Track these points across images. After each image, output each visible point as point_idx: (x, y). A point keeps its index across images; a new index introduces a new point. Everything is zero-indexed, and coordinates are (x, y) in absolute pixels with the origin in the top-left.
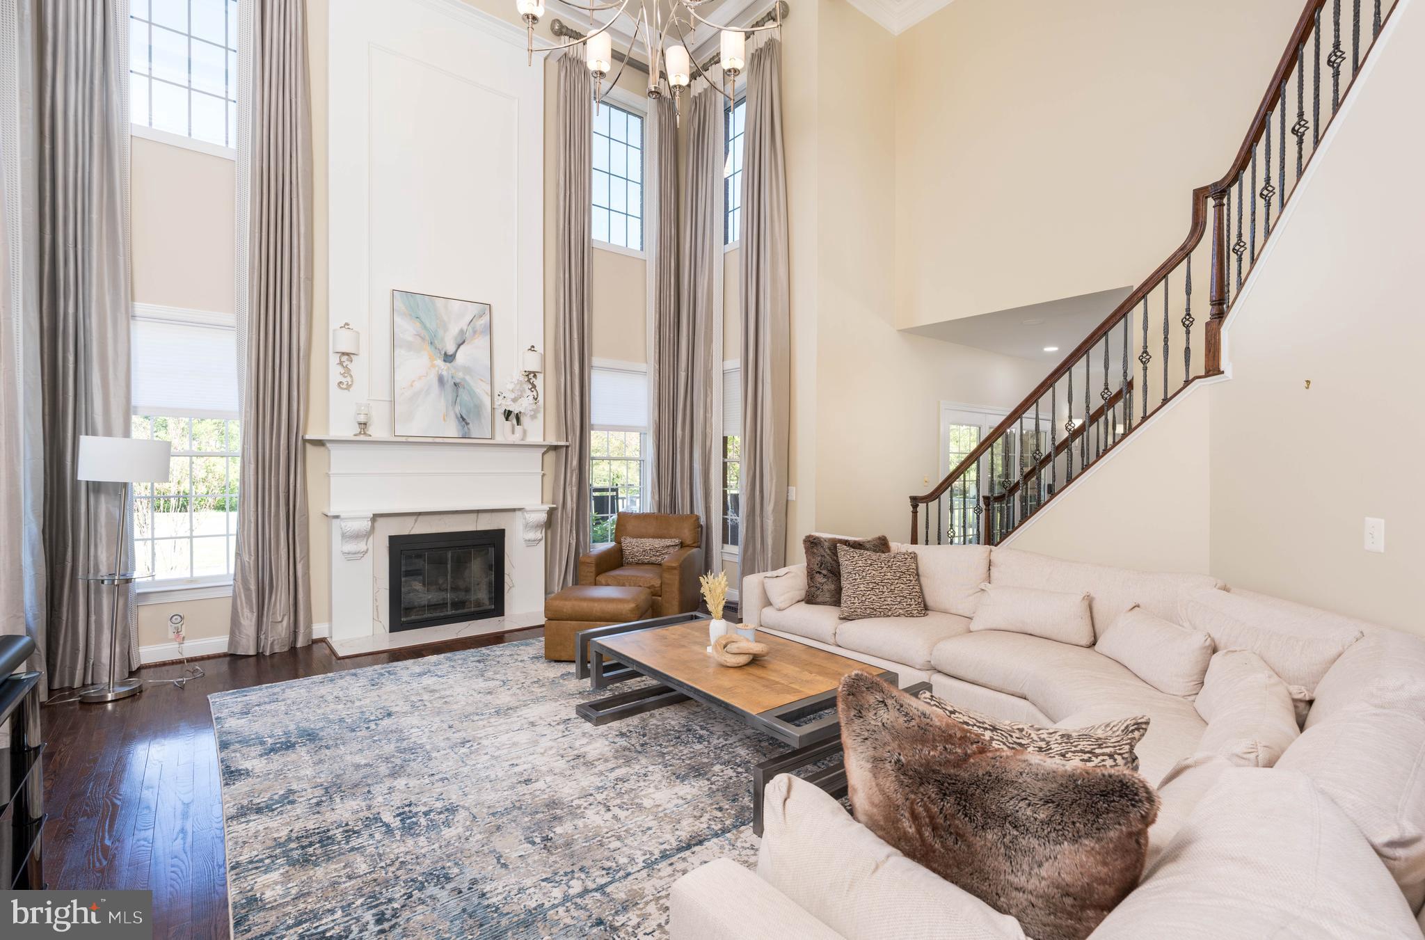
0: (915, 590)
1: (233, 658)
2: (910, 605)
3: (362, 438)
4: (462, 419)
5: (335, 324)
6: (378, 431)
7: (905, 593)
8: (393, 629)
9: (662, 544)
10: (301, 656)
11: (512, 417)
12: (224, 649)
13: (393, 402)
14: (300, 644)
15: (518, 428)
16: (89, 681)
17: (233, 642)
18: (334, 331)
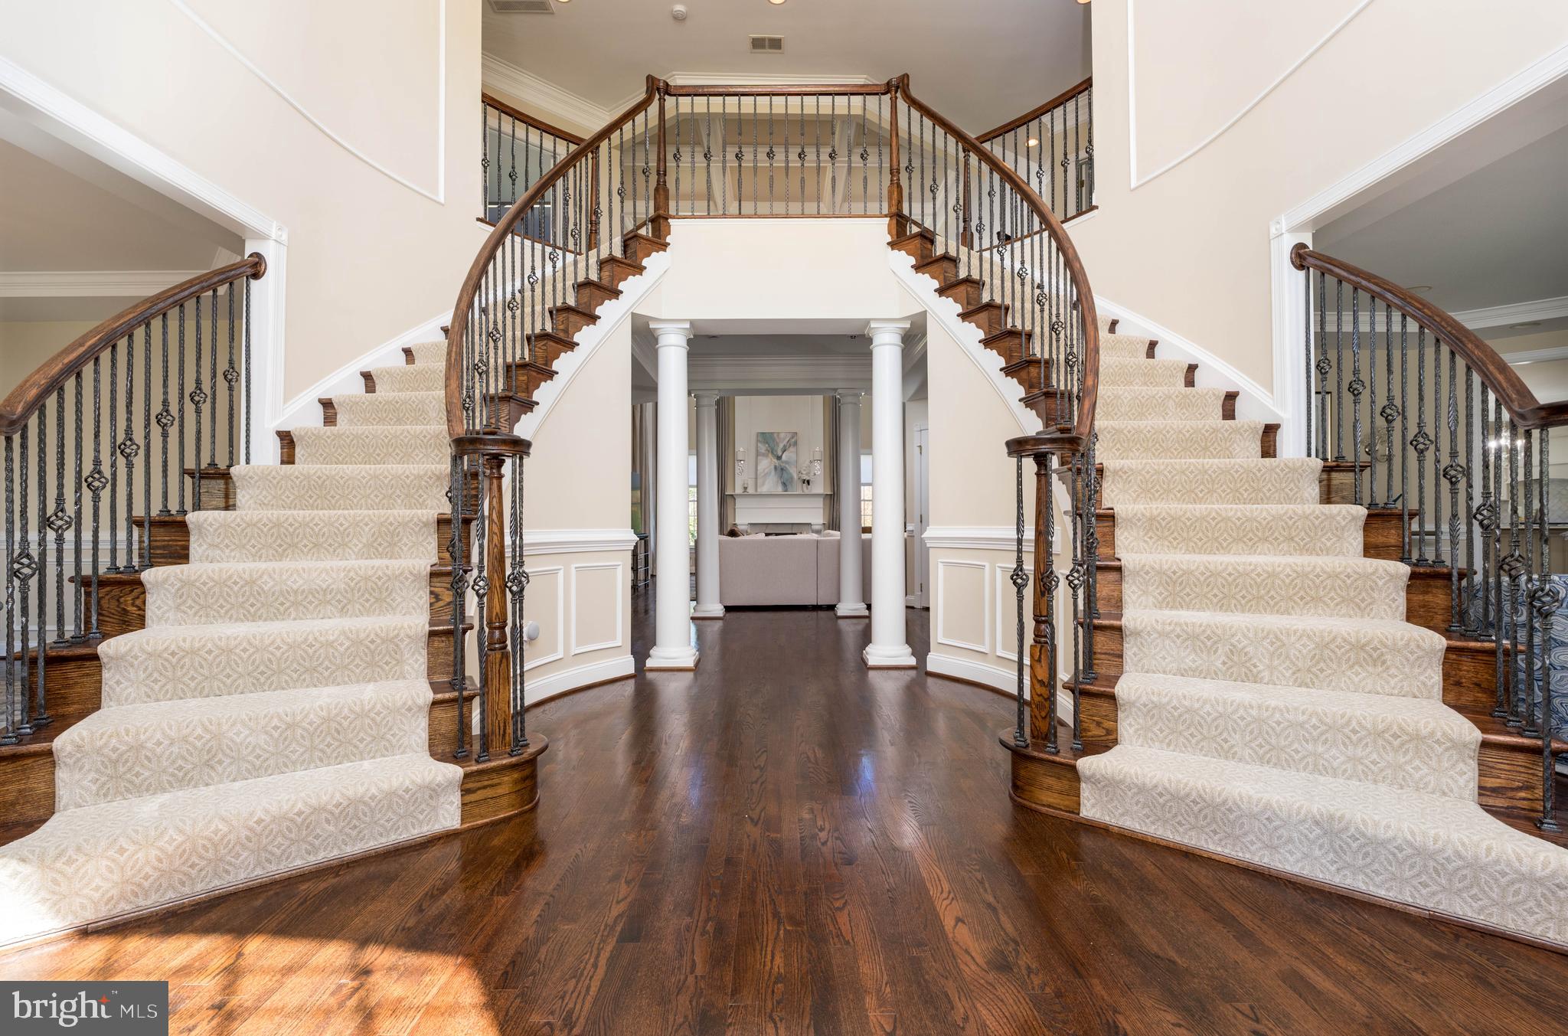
3: (745, 494)
4: (784, 484)
5: (737, 449)
6: (751, 491)
11: (806, 481)
13: (756, 478)
15: (809, 486)
18: (737, 452)
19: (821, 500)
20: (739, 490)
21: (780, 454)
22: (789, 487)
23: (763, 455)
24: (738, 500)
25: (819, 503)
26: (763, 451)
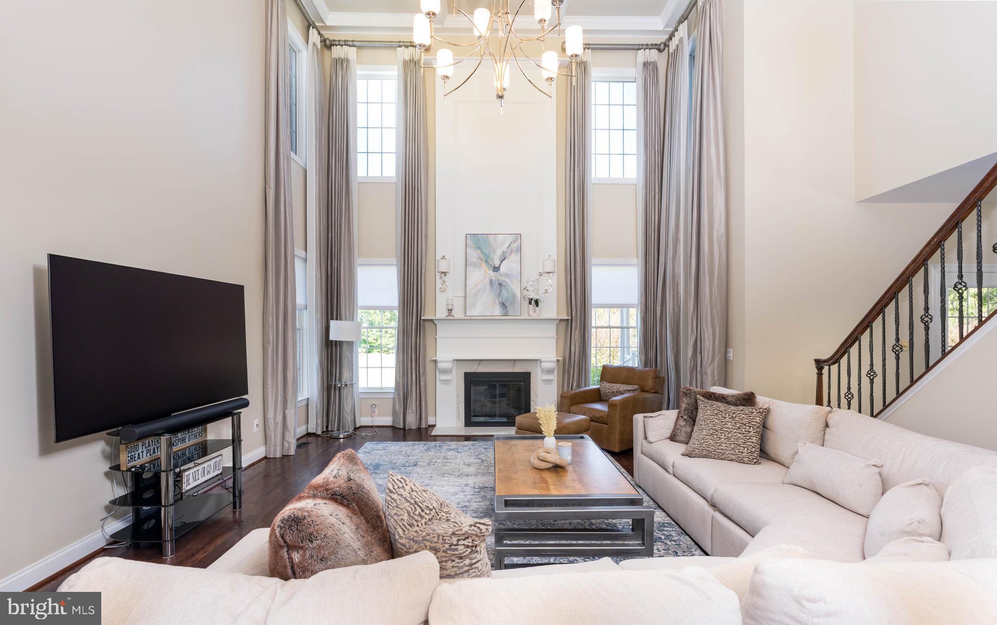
0: (751, 440)
1: (393, 427)
2: (742, 453)
3: (450, 318)
4: (503, 305)
5: (438, 257)
6: (458, 314)
7: (740, 442)
8: (466, 425)
9: (625, 389)
10: (423, 432)
11: (533, 302)
12: (390, 424)
13: (465, 297)
14: (423, 426)
15: (537, 309)
16: (330, 429)
17: (394, 421)
18: (438, 260)
19: (553, 327)
20: (441, 313)
21: (497, 264)
22: (510, 311)
23: (475, 265)
24: (439, 326)
25: (551, 331)
26: (474, 260)
